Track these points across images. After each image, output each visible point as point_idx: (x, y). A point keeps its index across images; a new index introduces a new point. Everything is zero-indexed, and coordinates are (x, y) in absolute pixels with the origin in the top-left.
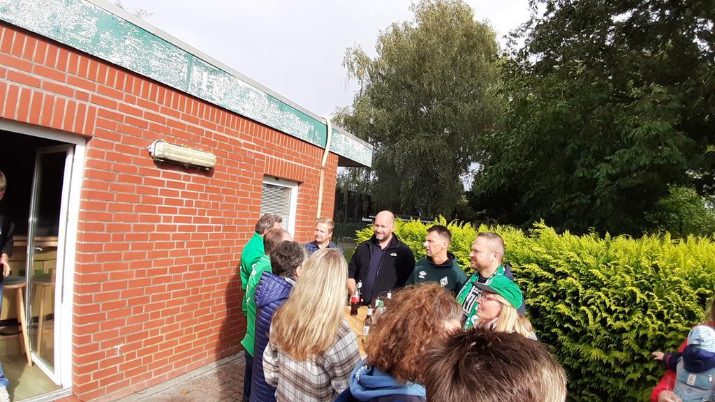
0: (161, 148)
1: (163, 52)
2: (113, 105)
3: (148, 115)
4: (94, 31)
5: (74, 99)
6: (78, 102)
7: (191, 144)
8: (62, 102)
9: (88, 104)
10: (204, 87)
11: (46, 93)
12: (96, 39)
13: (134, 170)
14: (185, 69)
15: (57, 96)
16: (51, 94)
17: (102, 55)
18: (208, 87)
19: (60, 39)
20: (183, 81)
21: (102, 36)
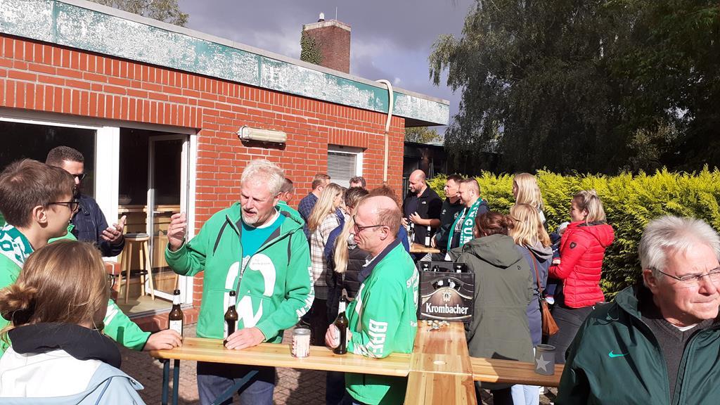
0: (246, 132)
1: (240, 59)
2: (211, 105)
4: (194, 56)
5: (188, 105)
6: (191, 106)
7: (267, 126)
8: (181, 107)
9: (197, 107)
11: (171, 103)
12: (196, 62)
13: (229, 149)
14: (256, 69)
15: (178, 104)
16: (174, 103)
17: (201, 72)
18: (275, 78)
19: (175, 67)
20: (256, 78)
21: (200, 58)
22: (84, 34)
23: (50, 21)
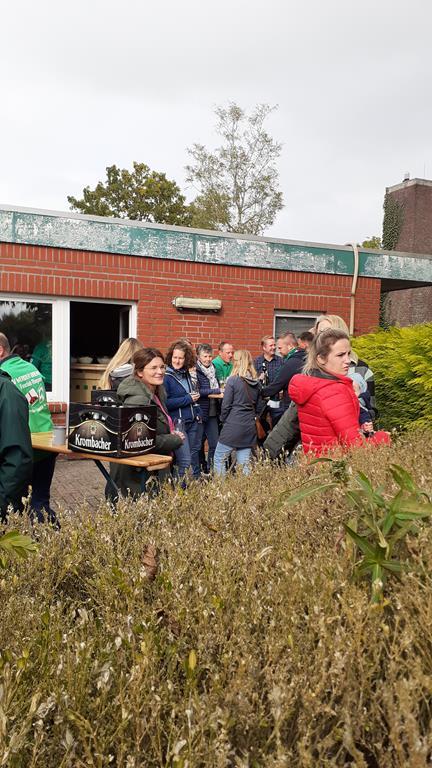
0: (180, 301)
1: (174, 239)
2: (148, 280)
3: (170, 282)
4: (129, 241)
5: (125, 282)
6: (128, 283)
7: (204, 295)
8: (119, 284)
9: (134, 282)
10: (207, 254)
11: (110, 281)
12: (131, 245)
13: (165, 317)
14: (191, 246)
15: (116, 282)
16: (113, 281)
17: (136, 253)
20: (190, 254)
21: (134, 242)
22: (36, 233)
23: (11, 227)
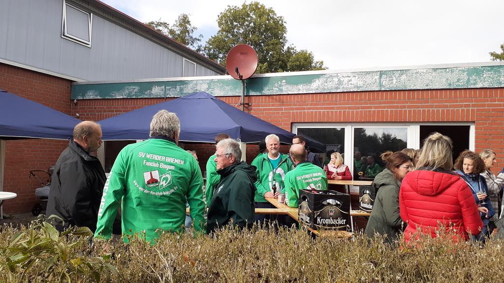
8: (458, 110)
12: (469, 80)
17: (472, 87)
19: (452, 87)
22: (394, 83)
23: (378, 81)
